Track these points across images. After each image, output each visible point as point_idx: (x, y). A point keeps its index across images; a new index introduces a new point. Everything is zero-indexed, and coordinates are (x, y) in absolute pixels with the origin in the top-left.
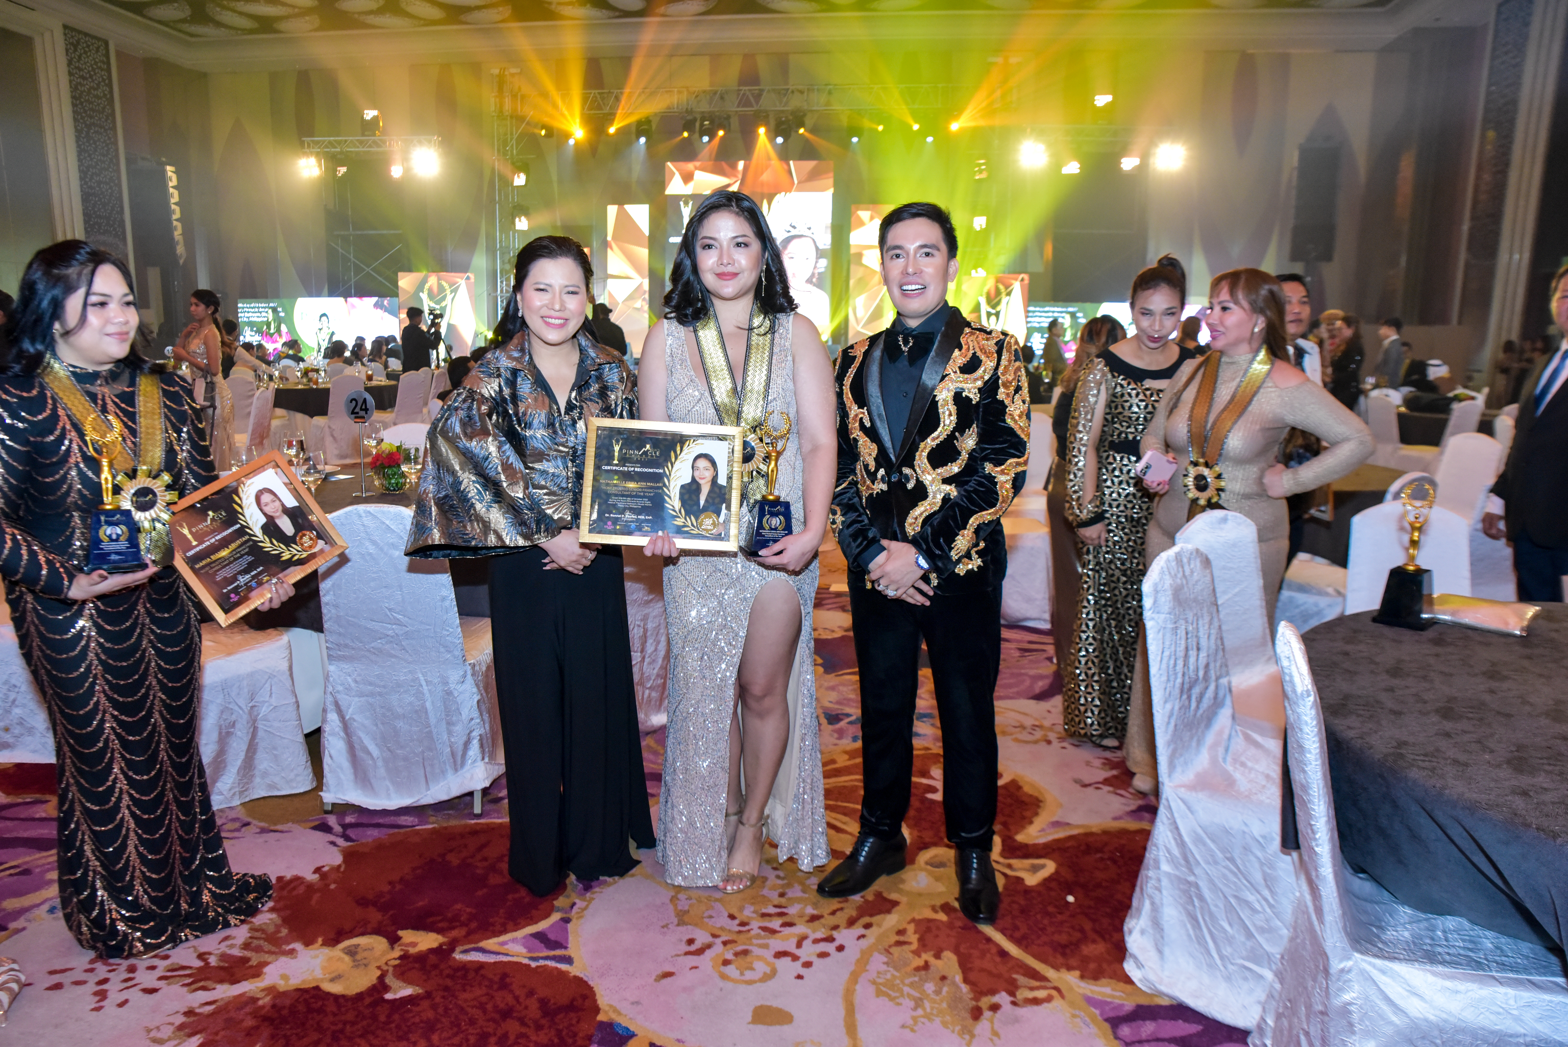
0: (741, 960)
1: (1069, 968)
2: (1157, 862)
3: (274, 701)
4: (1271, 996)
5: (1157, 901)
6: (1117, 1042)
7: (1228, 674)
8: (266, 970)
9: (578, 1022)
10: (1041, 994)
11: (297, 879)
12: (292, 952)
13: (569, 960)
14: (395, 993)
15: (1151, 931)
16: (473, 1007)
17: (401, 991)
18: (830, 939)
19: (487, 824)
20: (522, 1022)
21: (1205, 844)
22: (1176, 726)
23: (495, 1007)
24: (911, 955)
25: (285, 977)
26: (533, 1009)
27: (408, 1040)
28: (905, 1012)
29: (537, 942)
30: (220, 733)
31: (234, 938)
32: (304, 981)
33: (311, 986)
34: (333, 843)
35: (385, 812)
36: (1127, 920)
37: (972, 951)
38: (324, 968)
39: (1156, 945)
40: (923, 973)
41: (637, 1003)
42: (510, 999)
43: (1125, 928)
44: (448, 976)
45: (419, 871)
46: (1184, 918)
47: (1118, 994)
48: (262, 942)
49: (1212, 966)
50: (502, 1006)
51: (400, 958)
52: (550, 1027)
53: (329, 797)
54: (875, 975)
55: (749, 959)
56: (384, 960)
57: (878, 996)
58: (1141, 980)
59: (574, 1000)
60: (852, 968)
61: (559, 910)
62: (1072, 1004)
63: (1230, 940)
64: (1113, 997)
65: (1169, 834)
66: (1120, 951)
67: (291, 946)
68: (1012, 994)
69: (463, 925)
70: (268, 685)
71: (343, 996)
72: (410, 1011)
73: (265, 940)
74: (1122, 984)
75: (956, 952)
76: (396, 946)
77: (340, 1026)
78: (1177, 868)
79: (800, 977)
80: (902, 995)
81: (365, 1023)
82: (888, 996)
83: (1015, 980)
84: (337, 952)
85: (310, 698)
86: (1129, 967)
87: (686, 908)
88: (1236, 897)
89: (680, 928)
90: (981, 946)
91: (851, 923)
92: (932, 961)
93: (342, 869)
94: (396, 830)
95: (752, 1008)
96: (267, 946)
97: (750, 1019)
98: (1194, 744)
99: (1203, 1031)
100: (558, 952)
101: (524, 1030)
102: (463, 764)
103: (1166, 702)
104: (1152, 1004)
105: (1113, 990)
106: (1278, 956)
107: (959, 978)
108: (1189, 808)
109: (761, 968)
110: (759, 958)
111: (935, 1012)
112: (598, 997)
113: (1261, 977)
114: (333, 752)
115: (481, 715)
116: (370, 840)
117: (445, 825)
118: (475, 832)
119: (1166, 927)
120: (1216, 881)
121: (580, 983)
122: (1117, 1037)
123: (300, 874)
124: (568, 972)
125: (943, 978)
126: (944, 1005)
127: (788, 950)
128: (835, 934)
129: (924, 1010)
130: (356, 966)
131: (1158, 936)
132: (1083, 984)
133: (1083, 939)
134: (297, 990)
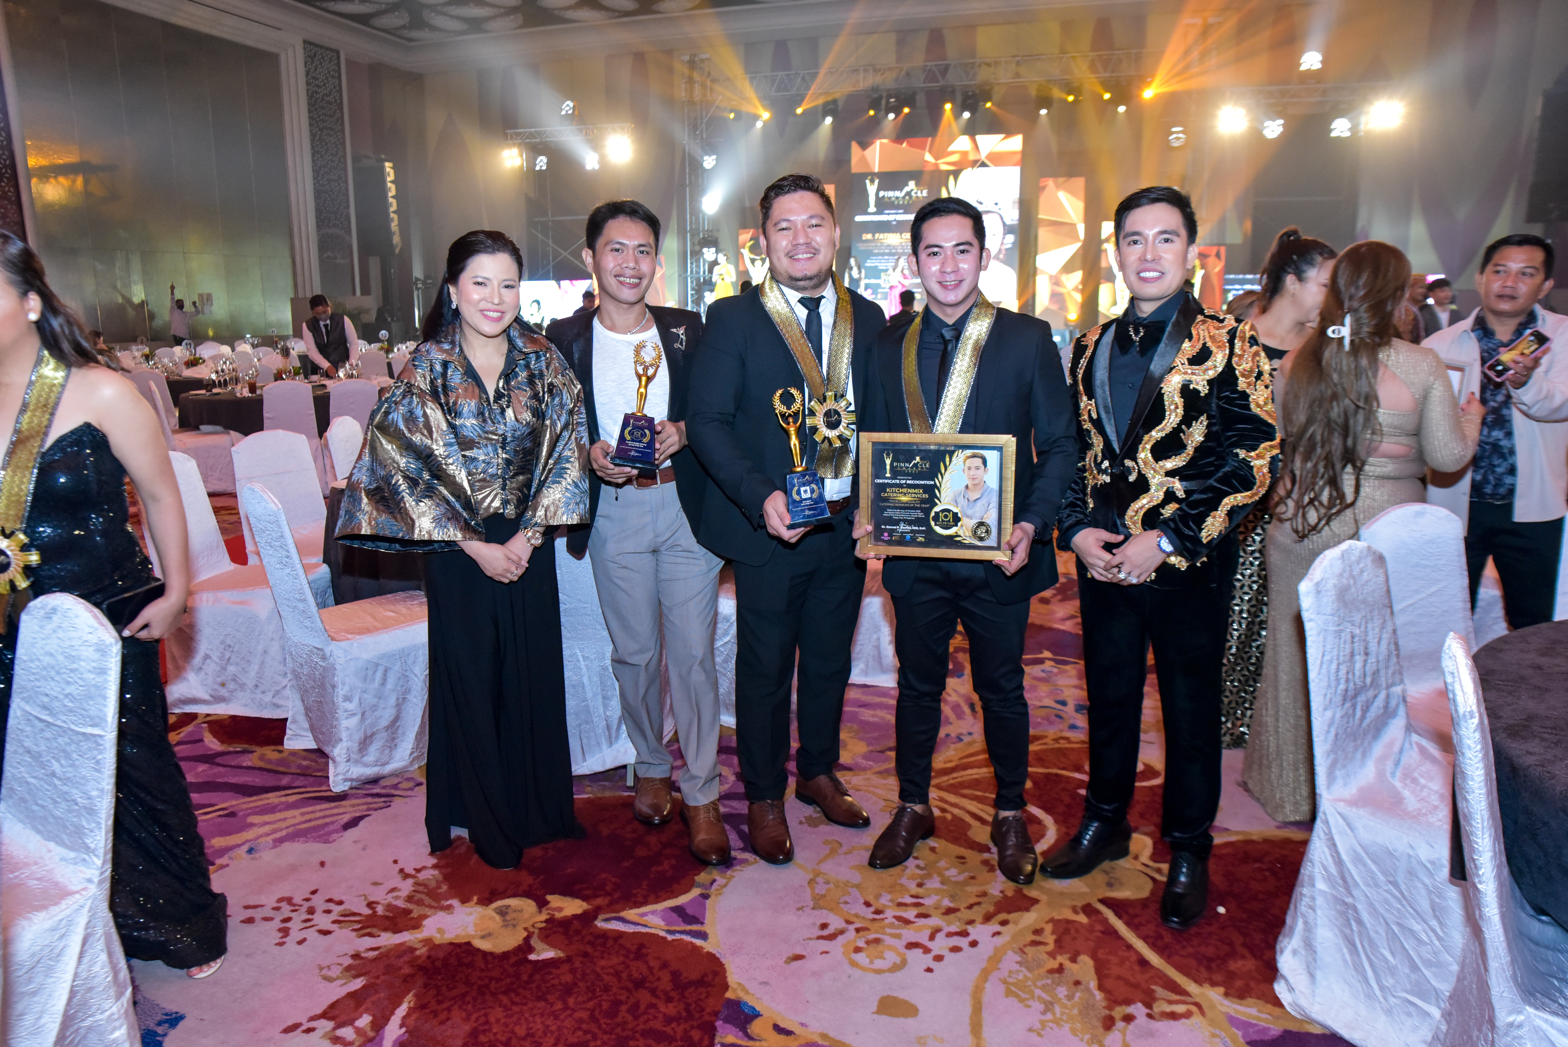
0: (872, 949)
1: (1213, 984)
2: (1312, 879)
4: (1436, 1036)
5: (1310, 920)
7: (1402, 682)
8: (425, 922)
9: (706, 997)
10: (1180, 1009)
12: (449, 908)
13: (703, 936)
14: (538, 955)
15: (1303, 952)
16: (608, 974)
17: (545, 953)
18: (964, 934)
20: (653, 992)
21: (1365, 865)
22: (1337, 735)
23: (630, 975)
24: (1046, 956)
25: (440, 931)
26: (665, 982)
27: (546, 1000)
28: (1033, 1015)
29: (675, 916)
31: (400, 890)
32: (457, 936)
33: (464, 941)
36: (1280, 938)
37: (1110, 957)
38: (476, 925)
39: (1308, 968)
40: (1057, 975)
41: (766, 983)
42: (644, 970)
43: (1278, 947)
44: (589, 943)
46: (1341, 941)
47: (1264, 1016)
48: (423, 896)
49: (1370, 996)
50: (636, 975)
51: (546, 921)
52: (679, 1000)
54: (1007, 974)
55: (880, 947)
56: (531, 922)
57: (1007, 996)
58: (1291, 1005)
59: (705, 975)
60: (984, 965)
61: (699, 885)
62: (1212, 1023)
63: (1391, 970)
64: (1259, 1019)
65: (1326, 850)
66: (1271, 971)
67: (449, 902)
68: (1148, 1006)
69: (608, 894)
71: (491, 954)
72: (550, 973)
73: (428, 894)
74: (1269, 1006)
75: (1094, 957)
76: (544, 909)
77: (486, 981)
78: (1334, 887)
79: (929, 970)
80: (1033, 997)
81: (508, 980)
82: (1017, 996)
83: (1154, 991)
84: (489, 911)
86: (1280, 988)
87: (823, 892)
88: (1399, 924)
89: (816, 912)
90: (1121, 953)
91: (988, 918)
92: (1068, 964)
95: (878, 998)
96: (427, 900)
97: (875, 1009)
98: (1359, 755)
100: (694, 927)
101: (654, 1001)
102: (617, 738)
103: (1326, 710)
104: (1302, 1031)
105: (1260, 1011)
106: (1447, 995)
107: (1093, 984)
108: (1349, 825)
109: (891, 958)
110: (891, 948)
111: (1065, 1017)
112: (728, 974)
113: (1426, 1014)
117: (600, 795)
118: (623, 803)
119: (1319, 949)
120: (1377, 904)
121: (713, 959)
124: (702, 948)
125: (1077, 983)
126: (1076, 1011)
127: (921, 941)
128: (970, 929)
129: (1054, 1014)
130: (506, 926)
131: (1310, 959)
132: (1226, 1002)
133: (1232, 954)
134: (451, 944)
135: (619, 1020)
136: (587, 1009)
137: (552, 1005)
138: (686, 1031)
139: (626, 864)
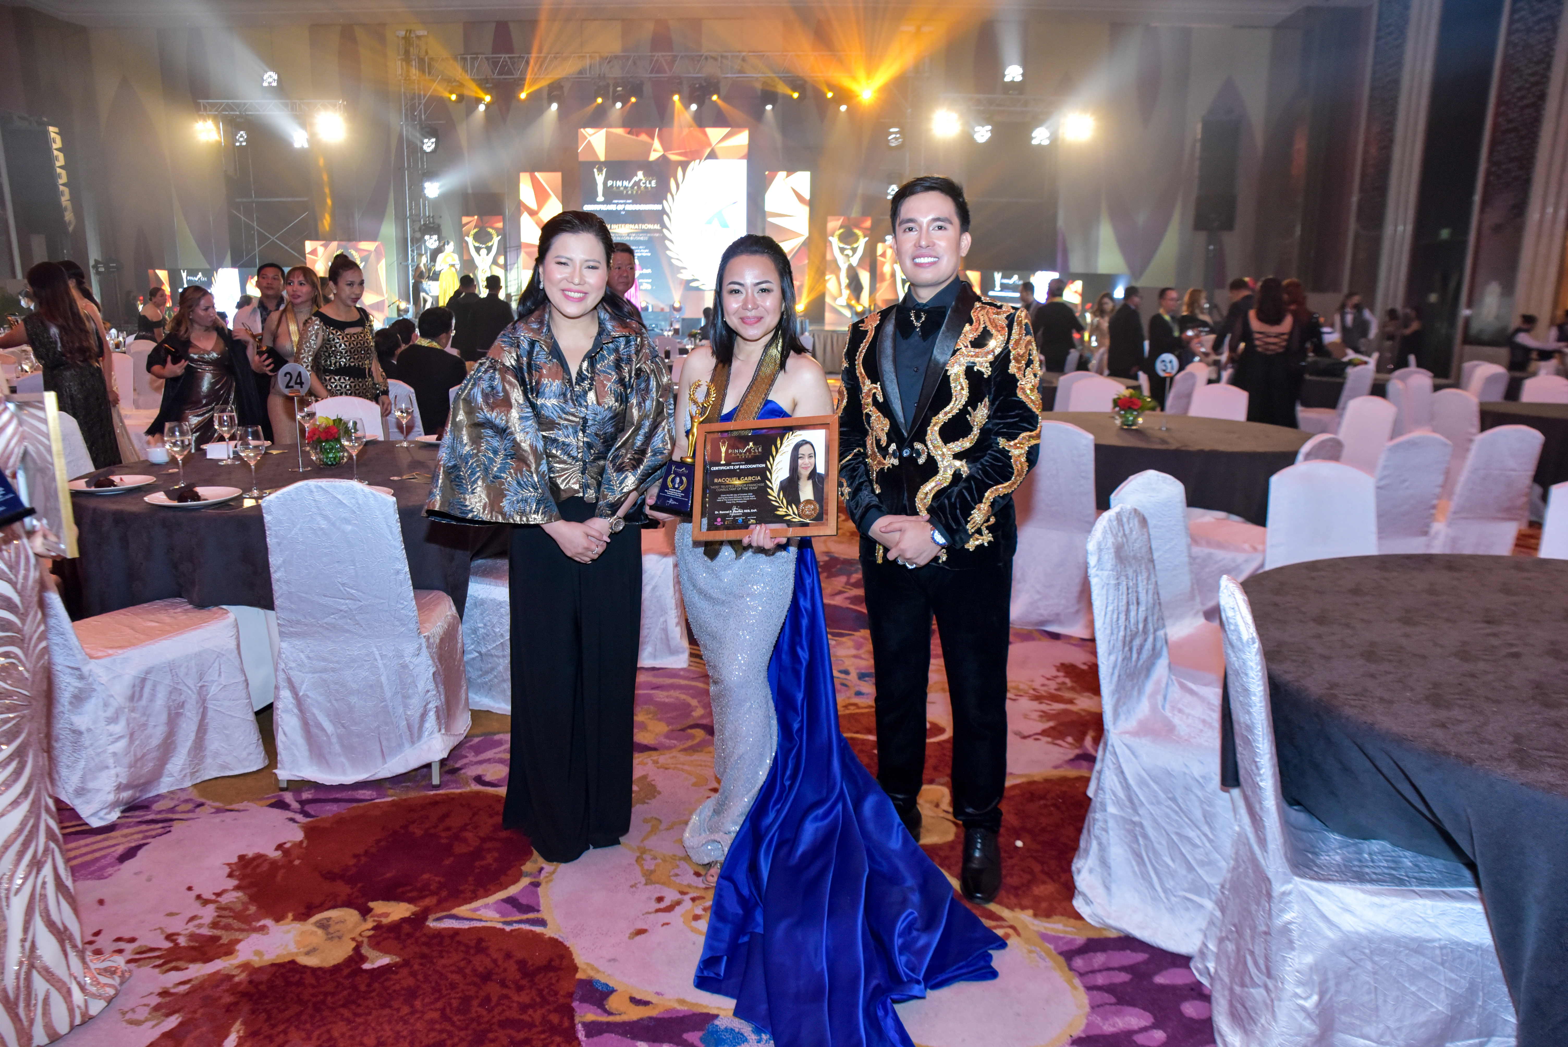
1: (1023, 908)
2: (1103, 804)
3: (223, 681)
4: (1211, 923)
5: (1104, 841)
6: (1071, 973)
7: (1164, 626)
8: (238, 947)
9: (558, 981)
11: (259, 857)
12: (263, 929)
13: (542, 923)
14: (373, 963)
15: (1099, 870)
16: (452, 972)
17: (378, 960)
19: (447, 795)
20: (503, 984)
21: (1148, 786)
22: (1119, 676)
23: (474, 970)
25: (258, 953)
26: (512, 971)
29: (508, 906)
30: (169, 714)
31: (201, 918)
32: (278, 956)
33: (286, 960)
34: (292, 820)
35: (342, 787)
36: (1075, 860)
38: (297, 942)
39: (1104, 882)
41: (614, 960)
42: (488, 963)
43: (1074, 868)
44: (424, 944)
45: (383, 843)
46: (1130, 856)
47: (1069, 929)
48: (230, 921)
49: (1155, 899)
50: (481, 969)
51: (374, 928)
52: (531, 988)
53: (284, 774)
56: (358, 931)
58: (1090, 916)
59: (551, 960)
61: (527, 875)
62: (1028, 941)
63: (1172, 874)
64: (1065, 932)
65: (1115, 778)
66: (1069, 889)
67: (262, 923)
69: (433, 894)
70: (216, 664)
71: (320, 969)
72: (388, 979)
73: (234, 918)
74: (1072, 921)
76: (368, 917)
77: (321, 997)
78: (1122, 809)
81: (345, 993)
84: (309, 926)
85: (259, 676)
86: (1078, 904)
87: (653, 867)
88: (1178, 834)
89: (649, 887)
93: (305, 845)
94: (355, 805)
96: (236, 924)
98: (1135, 693)
99: (1149, 959)
100: (531, 916)
101: (505, 991)
102: (420, 737)
103: (1110, 654)
104: (1102, 936)
105: (1065, 925)
106: (1218, 887)
108: (1133, 753)
112: (575, 956)
113: (1201, 906)
114: (286, 729)
115: (437, 687)
116: (330, 815)
117: (404, 797)
118: (435, 803)
119: (1113, 865)
120: (1160, 820)
121: (556, 944)
122: (1071, 969)
123: (262, 852)
124: (543, 934)
130: (331, 939)
131: (1106, 874)
132: (1036, 922)
133: (1033, 880)
134: (273, 965)
135: (474, 1015)
136: (436, 1010)
137: (398, 1010)
138: (544, 1017)
139: (447, 862)
